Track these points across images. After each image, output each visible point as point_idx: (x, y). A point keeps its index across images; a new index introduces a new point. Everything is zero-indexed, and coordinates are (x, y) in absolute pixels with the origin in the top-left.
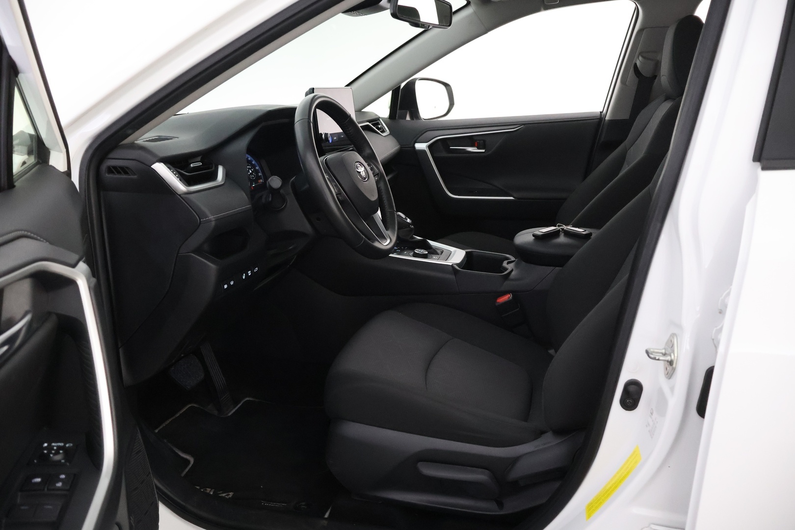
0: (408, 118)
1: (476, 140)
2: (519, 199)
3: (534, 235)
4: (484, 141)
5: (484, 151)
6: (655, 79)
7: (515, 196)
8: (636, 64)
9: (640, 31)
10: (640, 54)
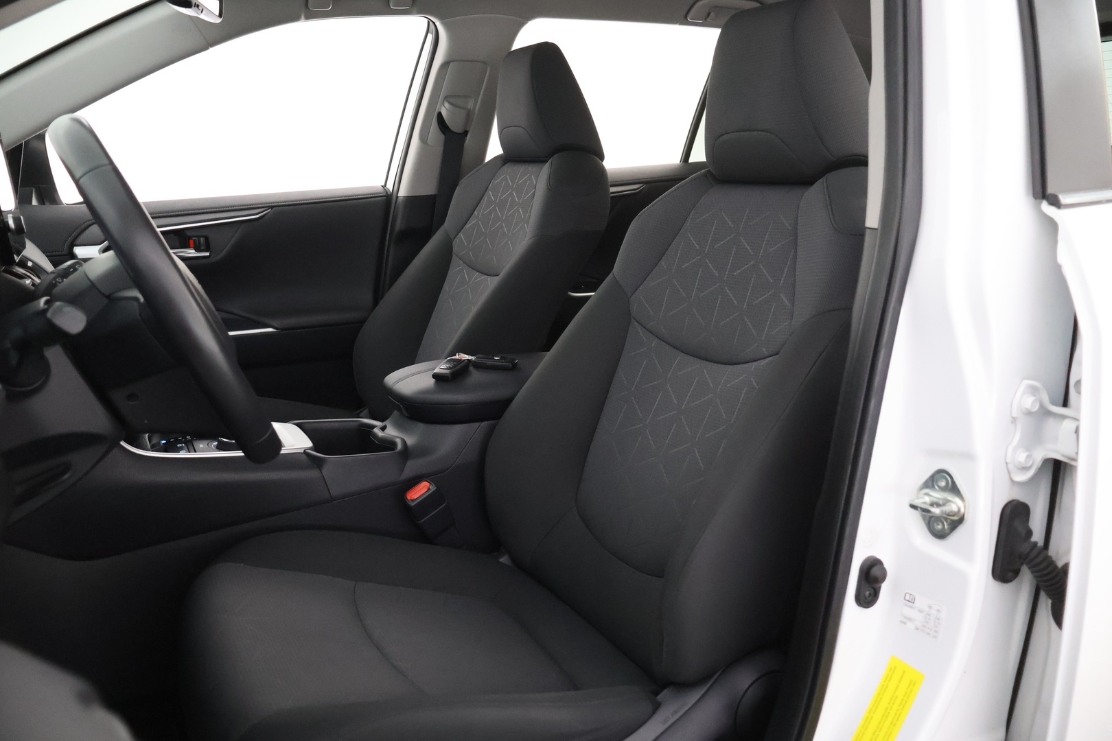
0: (34, 202)
1: (190, 238)
2: (282, 330)
3: (435, 376)
4: (207, 238)
5: (208, 254)
6: (466, 136)
7: (276, 325)
8: (440, 114)
9: (445, 65)
10: (446, 98)
